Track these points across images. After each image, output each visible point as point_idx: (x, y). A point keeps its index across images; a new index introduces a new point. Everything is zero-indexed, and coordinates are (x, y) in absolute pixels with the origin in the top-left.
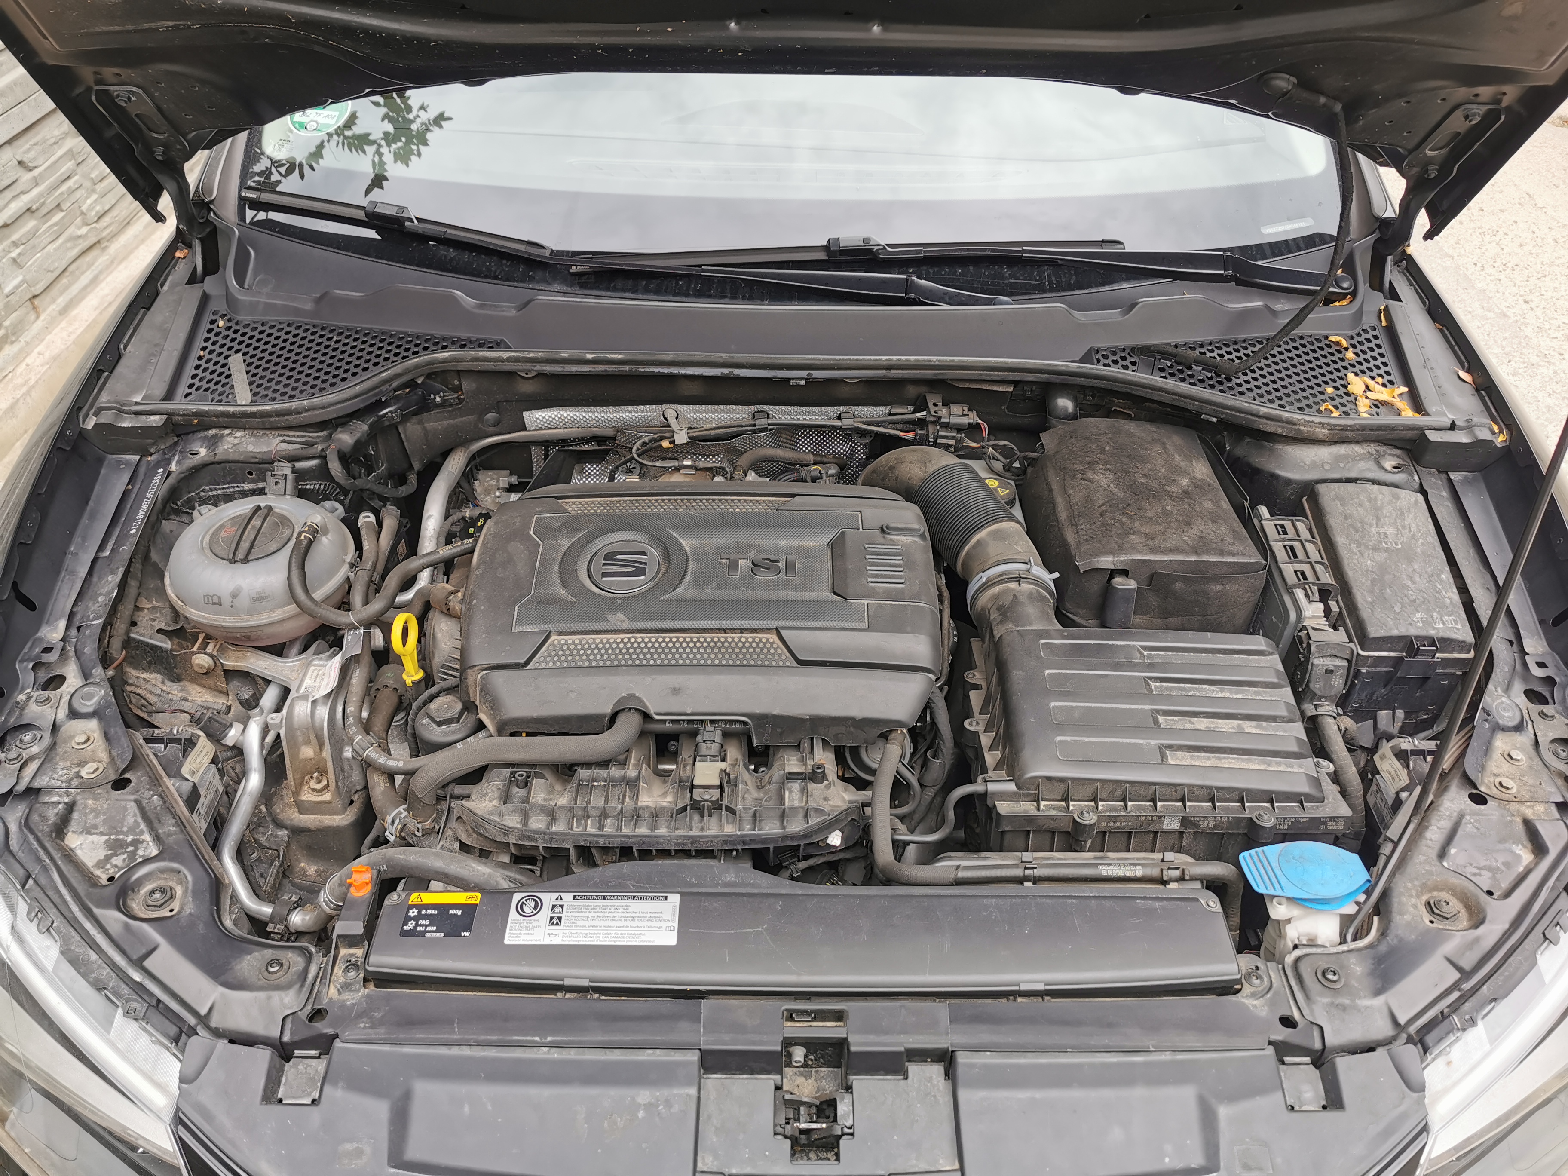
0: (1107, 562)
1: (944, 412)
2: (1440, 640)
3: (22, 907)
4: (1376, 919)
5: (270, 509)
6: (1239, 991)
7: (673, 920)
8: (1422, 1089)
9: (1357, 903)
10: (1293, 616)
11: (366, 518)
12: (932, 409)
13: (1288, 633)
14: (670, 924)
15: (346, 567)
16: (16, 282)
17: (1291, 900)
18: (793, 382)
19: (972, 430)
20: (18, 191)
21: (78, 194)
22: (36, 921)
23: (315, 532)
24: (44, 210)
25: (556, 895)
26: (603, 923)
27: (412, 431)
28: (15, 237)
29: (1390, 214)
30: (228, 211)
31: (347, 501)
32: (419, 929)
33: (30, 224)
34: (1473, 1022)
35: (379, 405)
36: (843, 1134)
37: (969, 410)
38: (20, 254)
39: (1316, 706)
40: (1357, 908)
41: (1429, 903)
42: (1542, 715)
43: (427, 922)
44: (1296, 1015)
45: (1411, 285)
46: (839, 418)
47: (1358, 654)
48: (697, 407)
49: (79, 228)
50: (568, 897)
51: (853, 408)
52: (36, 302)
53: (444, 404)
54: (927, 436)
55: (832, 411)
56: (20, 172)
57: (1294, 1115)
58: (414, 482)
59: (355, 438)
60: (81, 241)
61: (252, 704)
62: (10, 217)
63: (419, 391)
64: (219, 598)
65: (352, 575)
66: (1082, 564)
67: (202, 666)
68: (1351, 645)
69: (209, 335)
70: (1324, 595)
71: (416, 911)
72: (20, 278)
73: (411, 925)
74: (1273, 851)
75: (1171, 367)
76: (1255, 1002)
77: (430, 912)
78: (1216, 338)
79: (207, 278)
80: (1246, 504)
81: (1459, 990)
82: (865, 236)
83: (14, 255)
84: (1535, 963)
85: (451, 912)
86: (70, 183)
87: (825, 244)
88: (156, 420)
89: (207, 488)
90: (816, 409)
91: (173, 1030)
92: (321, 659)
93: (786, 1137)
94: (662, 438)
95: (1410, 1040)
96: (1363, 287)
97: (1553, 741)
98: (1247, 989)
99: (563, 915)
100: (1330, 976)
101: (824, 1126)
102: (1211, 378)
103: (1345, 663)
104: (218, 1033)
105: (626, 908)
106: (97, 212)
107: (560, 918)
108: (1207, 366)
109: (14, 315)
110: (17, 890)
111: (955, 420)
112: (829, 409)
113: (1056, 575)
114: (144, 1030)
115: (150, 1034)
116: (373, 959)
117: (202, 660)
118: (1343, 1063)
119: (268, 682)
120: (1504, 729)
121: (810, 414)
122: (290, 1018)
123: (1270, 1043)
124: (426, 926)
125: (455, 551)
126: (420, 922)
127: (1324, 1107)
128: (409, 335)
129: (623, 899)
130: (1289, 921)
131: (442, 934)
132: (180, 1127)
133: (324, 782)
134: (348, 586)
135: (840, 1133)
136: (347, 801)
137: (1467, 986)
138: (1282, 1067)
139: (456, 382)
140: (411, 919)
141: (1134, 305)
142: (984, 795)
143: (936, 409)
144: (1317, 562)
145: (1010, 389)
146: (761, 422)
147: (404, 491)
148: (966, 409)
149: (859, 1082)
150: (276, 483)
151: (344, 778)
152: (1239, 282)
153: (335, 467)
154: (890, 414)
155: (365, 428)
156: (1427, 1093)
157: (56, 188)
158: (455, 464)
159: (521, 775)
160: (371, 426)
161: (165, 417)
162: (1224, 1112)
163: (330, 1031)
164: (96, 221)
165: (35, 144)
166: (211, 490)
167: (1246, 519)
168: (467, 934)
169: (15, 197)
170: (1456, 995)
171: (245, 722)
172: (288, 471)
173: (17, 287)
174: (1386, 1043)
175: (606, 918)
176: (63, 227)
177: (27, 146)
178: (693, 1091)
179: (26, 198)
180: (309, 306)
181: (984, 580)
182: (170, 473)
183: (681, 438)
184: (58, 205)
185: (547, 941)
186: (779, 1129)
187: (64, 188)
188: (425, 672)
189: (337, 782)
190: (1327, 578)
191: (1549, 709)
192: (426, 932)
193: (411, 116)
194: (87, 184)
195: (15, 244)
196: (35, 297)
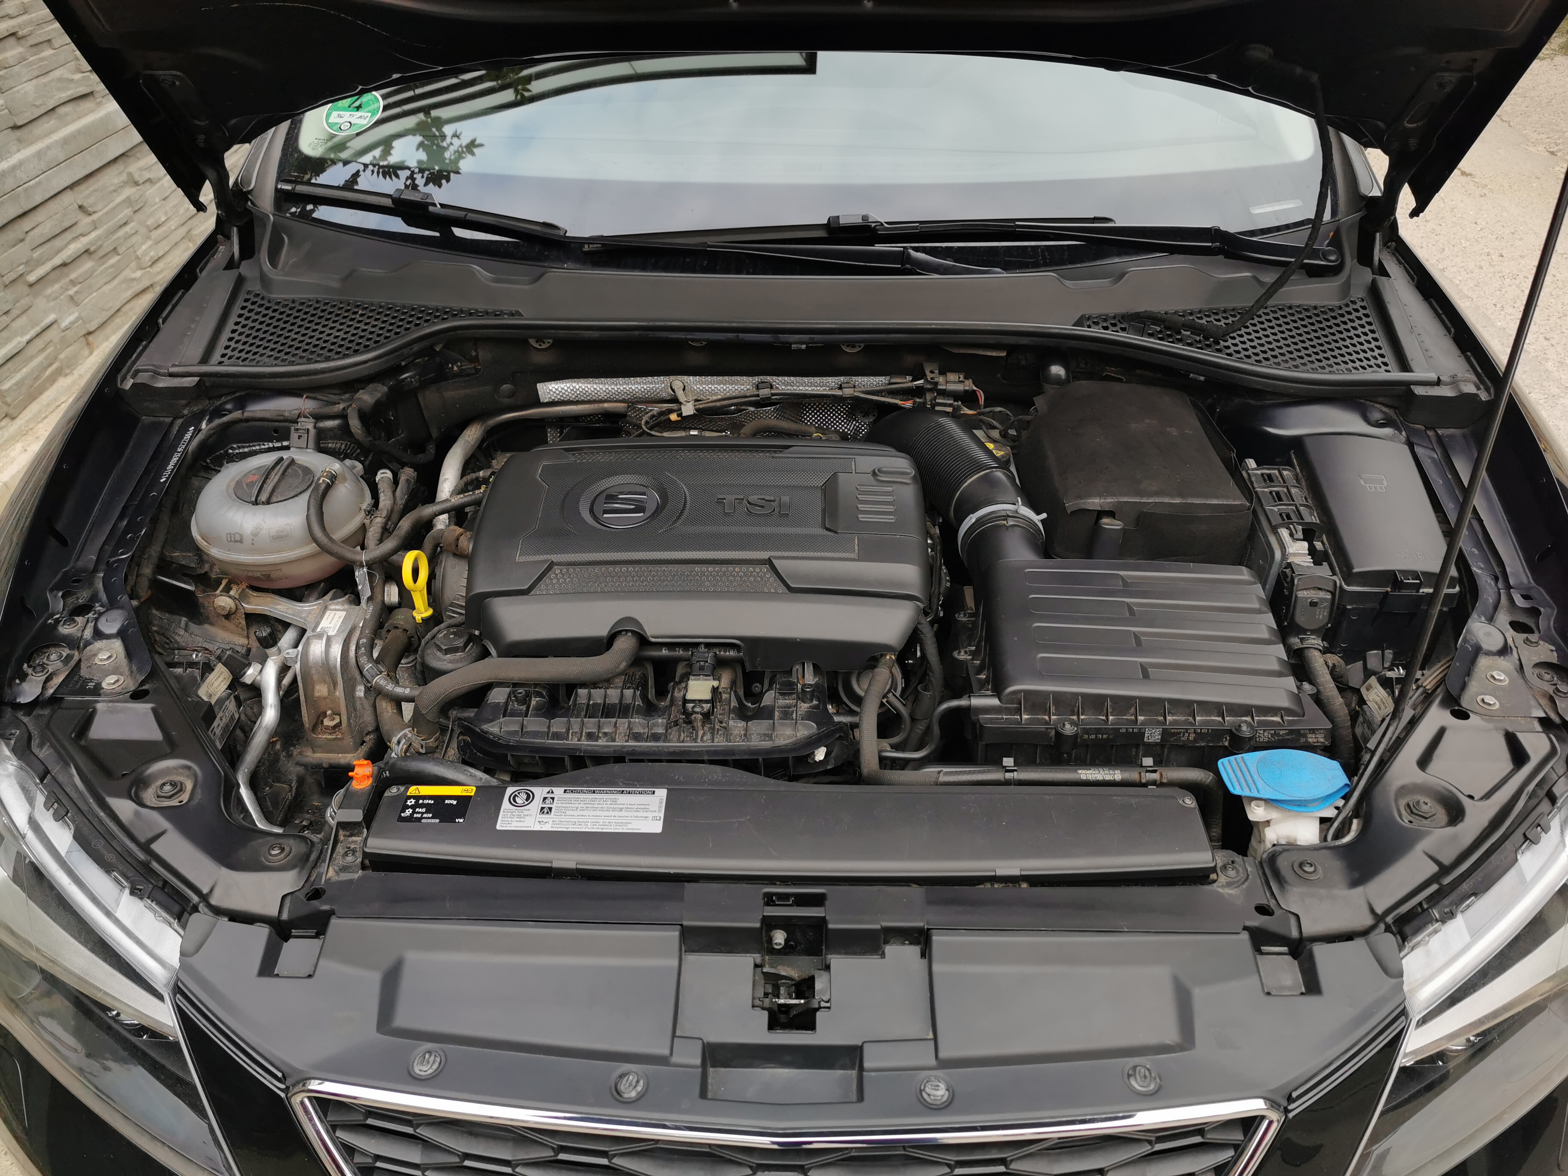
0: (1095, 503)
1: (941, 379)
2: (1424, 573)
3: (40, 799)
4: (1355, 821)
5: (292, 462)
6: (1214, 881)
7: (660, 811)
8: (1400, 974)
9: (1337, 808)
10: (1278, 555)
11: (384, 475)
12: (929, 376)
13: (1274, 571)
14: (656, 814)
15: (363, 514)
16: (72, 318)
17: (1267, 801)
18: (794, 346)
19: (968, 398)
20: (78, 233)
21: (134, 240)
22: (51, 811)
23: (333, 478)
24: (101, 253)
25: (548, 789)
26: (592, 813)
27: (430, 399)
28: (73, 276)
29: (1376, 192)
30: (265, 202)
31: (367, 463)
32: (415, 815)
33: (87, 265)
34: (1451, 915)
35: (399, 369)
36: (820, 1008)
37: (966, 378)
38: (76, 292)
39: (1302, 640)
40: (1336, 812)
41: (1408, 805)
42: (1527, 641)
43: (424, 810)
44: (1272, 903)
45: (1400, 263)
46: (840, 388)
47: (1341, 587)
48: (703, 378)
49: (134, 272)
50: (558, 791)
51: (854, 378)
52: (91, 338)
53: (461, 374)
54: (925, 403)
55: (833, 381)
56: (80, 215)
57: (1269, 998)
58: (433, 451)
59: (376, 398)
60: (135, 283)
61: (270, 641)
62: (69, 257)
63: (438, 359)
64: (241, 535)
65: (367, 522)
66: (1071, 505)
67: (223, 608)
68: (1335, 578)
69: (242, 312)
70: (1309, 535)
71: (413, 801)
72: (76, 315)
73: (408, 812)
74: (1251, 758)
75: (1160, 332)
76: (1231, 892)
77: (426, 802)
78: (1205, 307)
79: (243, 263)
80: (1234, 455)
81: (1439, 883)
82: (864, 213)
83: (71, 292)
84: (1517, 860)
85: (447, 802)
86: (127, 229)
87: (826, 222)
88: (189, 382)
89: (235, 446)
90: (817, 380)
91: (177, 908)
92: (337, 604)
93: (763, 1009)
94: (671, 411)
95: (1388, 929)
96: (1350, 262)
97: (1538, 665)
98: (1223, 879)
99: (553, 806)
100: (1308, 869)
101: (802, 1001)
102: (1200, 342)
103: (1329, 596)
104: (218, 911)
105: (615, 801)
106: (151, 258)
107: (550, 809)
108: (1196, 329)
109: (69, 349)
110: (36, 784)
111: (951, 387)
112: (830, 379)
113: (1044, 516)
114: (150, 908)
115: (155, 912)
116: (371, 842)
117: (224, 602)
118: (1320, 951)
119: (286, 625)
120: (1489, 653)
121: (812, 384)
122: (289, 897)
123: (1245, 928)
124: (423, 813)
125: (466, 499)
126: (417, 810)
127: (1302, 994)
128: (430, 309)
129: (612, 792)
130: (1268, 823)
131: (437, 821)
132: (178, 996)
133: (337, 720)
134: (363, 529)
135: (816, 1006)
136: (358, 740)
137: (1447, 880)
138: (1258, 957)
139: (474, 353)
140: (408, 807)
141: (1122, 275)
142: (968, 709)
143: (933, 375)
144: (1301, 505)
145: (1004, 354)
146: (765, 392)
147: (421, 458)
148: (962, 377)
149: (836, 961)
150: (300, 437)
151: (356, 717)
152: (1229, 255)
153: (355, 424)
154: (890, 384)
155: (385, 389)
156: (1405, 978)
157: (113, 232)
158: (471, 435)
159: (521, 693)
160: (391, 389)
161: (197, 379)
162: (1199, 994)
163: (325, 907)
164: (151, 266)
165: (95, 191)
166: (239, 448)
167: (1235, 470)
168: (461, 820)
169: (75, 238)
170: (1434, 887)
171: (263, 661)
172: (310, 426)
173: (72, 323)
174: (1364, 933)
175: (595, 809)
176: (117, 271)
177: (87, 192)
178: (675, 962)
179: (84, 240)
180: (336, 285)
181: (973, 520)
182: (200, 430)
183: (688, 410)
184: (115, 249)
185: (537, 827)
186: (757, 1002)
187: (121, 233)
188: (434, 611)
189: (349, 719)
190: (1312, 518)
191: (1534, 637)
192: (422, 818)
193: (445, 144)
194: (143, 230)
195: (73, 283)
196: (90, 333)
